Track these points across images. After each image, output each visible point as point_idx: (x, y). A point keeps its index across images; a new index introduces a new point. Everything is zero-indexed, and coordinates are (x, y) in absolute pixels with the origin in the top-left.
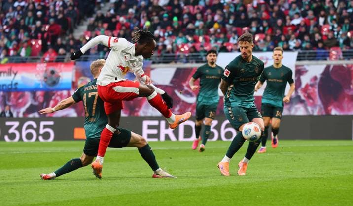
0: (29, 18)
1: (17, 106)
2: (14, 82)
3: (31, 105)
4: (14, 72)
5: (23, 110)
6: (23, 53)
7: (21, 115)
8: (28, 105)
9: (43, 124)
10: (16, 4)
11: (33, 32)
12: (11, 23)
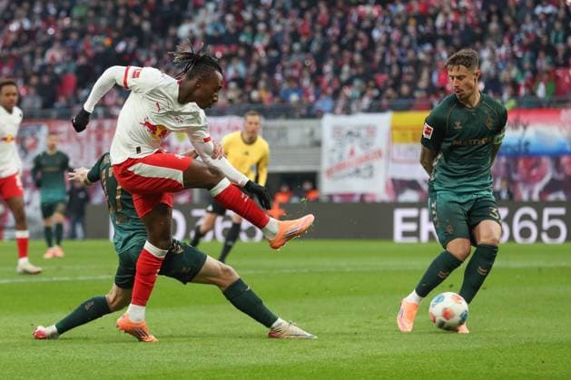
0: (557, 33)
1: (529, 180)
2: (523, 141)
3: (553, 180)
4: (523, 124)
5: (538, 187)
6: (541, 91)
7: (536, 197)
8: (547, 179)
9: (547, 212)
10: (539, 10)
11: (560, 55)
12: (526, 41)
